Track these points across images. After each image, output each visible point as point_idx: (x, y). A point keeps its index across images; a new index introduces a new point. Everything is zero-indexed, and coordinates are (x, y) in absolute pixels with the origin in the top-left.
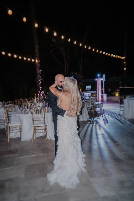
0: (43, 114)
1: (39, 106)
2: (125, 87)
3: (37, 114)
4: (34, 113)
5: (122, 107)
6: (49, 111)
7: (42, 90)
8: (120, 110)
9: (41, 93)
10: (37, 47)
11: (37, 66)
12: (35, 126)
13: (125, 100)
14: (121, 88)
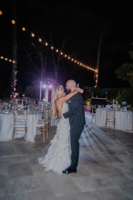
0: (26, 115)
1: (20, 108)
2: (96, 97)
3: (20, 115)
4: (17, 114)
5: (95, 115)
6: (30, 113)
7: (16, 92)
8: (92, 119)
9: (15, 94)
10: (15, 48)
11: (14, 67)
12: (16, 126)
13: (98, 110)
14: (93, 98)
